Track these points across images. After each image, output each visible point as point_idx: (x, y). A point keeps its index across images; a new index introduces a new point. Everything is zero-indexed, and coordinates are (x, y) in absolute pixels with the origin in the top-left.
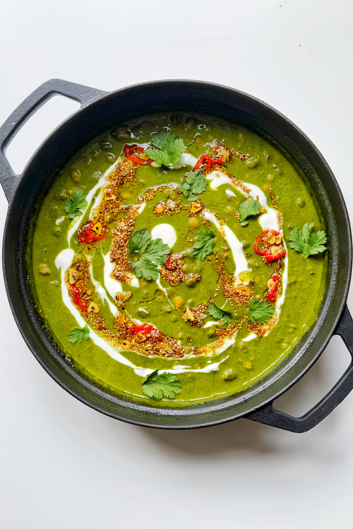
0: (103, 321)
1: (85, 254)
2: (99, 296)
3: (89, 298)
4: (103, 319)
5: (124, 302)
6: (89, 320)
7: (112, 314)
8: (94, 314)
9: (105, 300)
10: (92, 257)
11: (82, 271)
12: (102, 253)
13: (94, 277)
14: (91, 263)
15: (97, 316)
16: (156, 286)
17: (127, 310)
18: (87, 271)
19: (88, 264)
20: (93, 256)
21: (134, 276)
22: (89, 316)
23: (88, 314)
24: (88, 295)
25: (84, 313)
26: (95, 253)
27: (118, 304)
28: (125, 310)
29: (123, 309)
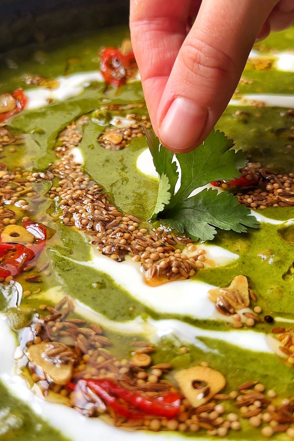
0: (264, 392)
1: (35, 297)
2: (177, 344)
3: (156, 373)
4: (259, 387)
5: (251, 306)
6: (227, 424)
7: (262, 355)
8: (221, 396)
9: (201, 339)
10: (59, 288)
11: (62, 332)
12: (76, 262)
13: (114, 318)
14: (70, 298)
15: (233, 394)
16: (267, 228)
17: (280, 314)
18: (79, 321)
19: (66, 306)
20: (59, 284)
21: (201, 247)
22: (213, 415)
23: (204, 415)
24: (147, 368)
25: (188, 422)
26: (60, 275)
27: (244, 319)
28: (278, 319)
29: (270, 320)
